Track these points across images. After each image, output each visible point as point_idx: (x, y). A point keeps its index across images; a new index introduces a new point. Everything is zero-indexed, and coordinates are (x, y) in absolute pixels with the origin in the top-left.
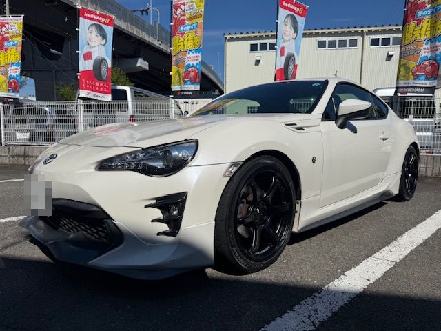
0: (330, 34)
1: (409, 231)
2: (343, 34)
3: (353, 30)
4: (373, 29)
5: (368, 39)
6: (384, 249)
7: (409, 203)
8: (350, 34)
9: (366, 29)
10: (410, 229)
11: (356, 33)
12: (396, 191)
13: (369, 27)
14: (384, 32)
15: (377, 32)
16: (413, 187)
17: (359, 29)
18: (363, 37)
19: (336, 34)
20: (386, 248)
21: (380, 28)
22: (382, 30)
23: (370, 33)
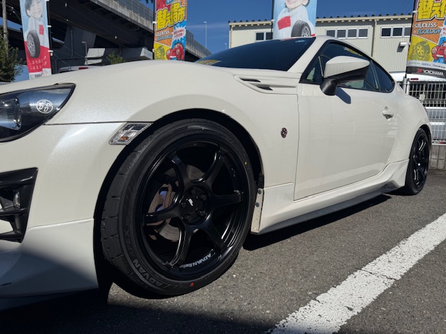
0: (339, 23)
1: (416, 233)
2: (353, 23)
3: (363, 19)
4: (385, 18)
5: (379, 28)
6: (381, 257)
7: (417, 197)
8: (360, 23)
9: (377, 18)
10: (417, 230)
11: (367, 22)
12: (401, 183)
13: (380, 15)
14: (396, 21)
15: (388, 21)
16: (422, 179)
17: (370, 18)
18: (374, 26)
19: (346, 23)
20: (384, 256)
21: (392, 17)
22: (394, 19)
23: (381, 22)
